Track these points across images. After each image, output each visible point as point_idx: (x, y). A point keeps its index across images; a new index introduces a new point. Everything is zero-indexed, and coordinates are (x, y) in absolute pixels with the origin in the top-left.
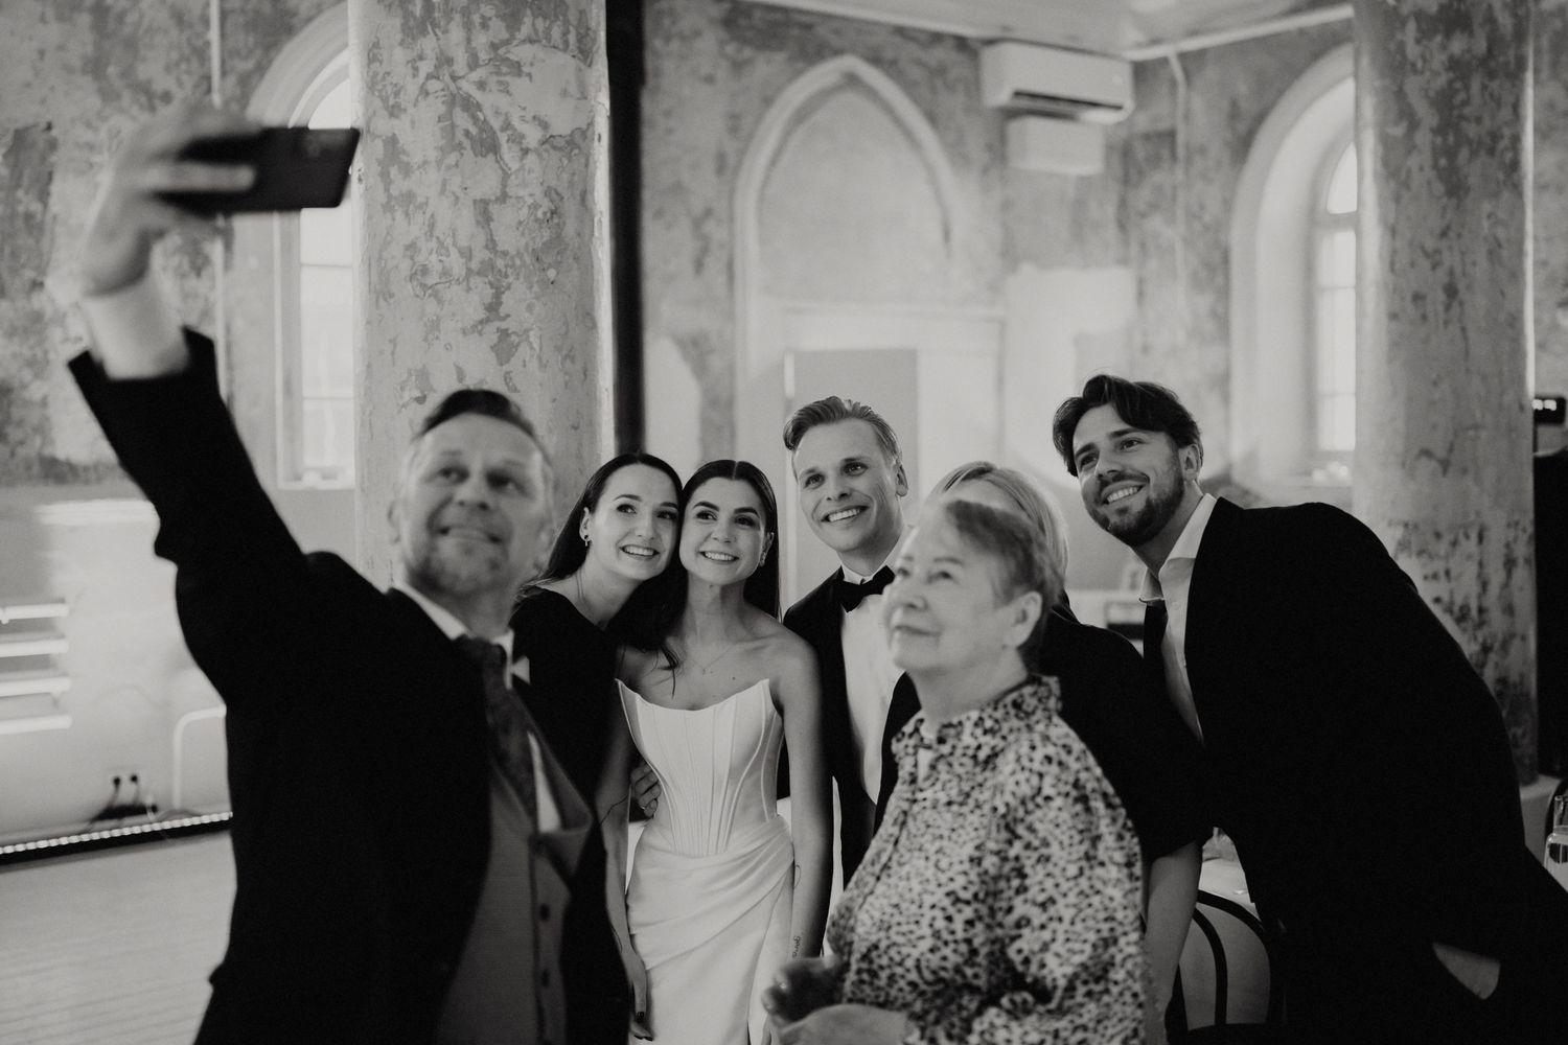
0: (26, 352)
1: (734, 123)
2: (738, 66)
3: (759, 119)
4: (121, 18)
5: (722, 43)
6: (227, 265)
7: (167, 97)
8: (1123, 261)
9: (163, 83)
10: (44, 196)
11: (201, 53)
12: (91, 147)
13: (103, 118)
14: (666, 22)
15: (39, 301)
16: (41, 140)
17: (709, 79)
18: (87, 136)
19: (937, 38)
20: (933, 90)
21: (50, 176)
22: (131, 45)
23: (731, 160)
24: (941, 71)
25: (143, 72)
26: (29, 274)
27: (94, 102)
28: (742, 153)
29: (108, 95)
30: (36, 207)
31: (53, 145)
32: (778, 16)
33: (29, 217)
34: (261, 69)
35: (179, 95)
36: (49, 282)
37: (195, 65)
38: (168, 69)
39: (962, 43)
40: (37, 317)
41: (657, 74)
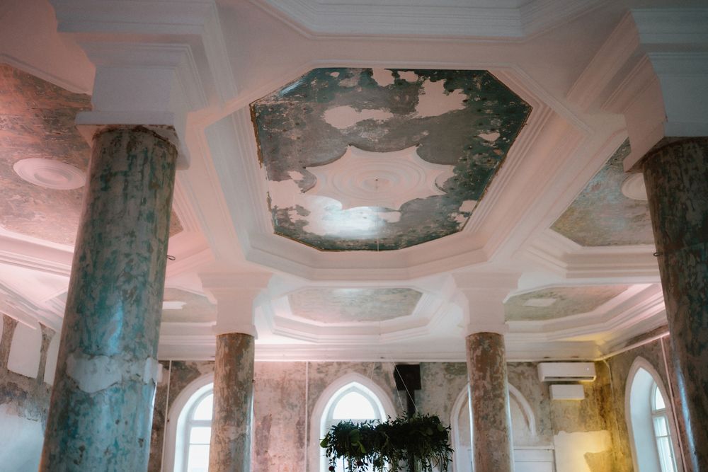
0: (263, 467)
1: (450, 397)
2: (450, 381)
3: (458, 394)
4: (287, 388)
5: (445, 375)
6: (308, 445)
7: (296, 406)
8: (606, 428)
9: (296, 402)
10: (269, 431)
11: (304, 395)
12: (279, 419)
13: (281, 412)
14: (427, 372)
15: (267, 455)
16: (269, 418)
17: (441, 385)
18: (278, 416)
19: (520, 364)
20: (519, 379)
21: (270, 426)
22: (289, 395)
23: (449, 407)
24: (523, 373)
25: (291, 401)
26: (265, 449)
27: (280, 409)
28: (452, 405)
29: (283, 407)
30: (267, 434)
31: (271, 419)
32: (462, 365)
33: (265, 436)
34: (318, 397)
35: (299, 405)
36: (269, 451)
37: (303, 398)
38: (297, 399)
39: (530, 364)
40: (266, 459)
41: (424, 386)
